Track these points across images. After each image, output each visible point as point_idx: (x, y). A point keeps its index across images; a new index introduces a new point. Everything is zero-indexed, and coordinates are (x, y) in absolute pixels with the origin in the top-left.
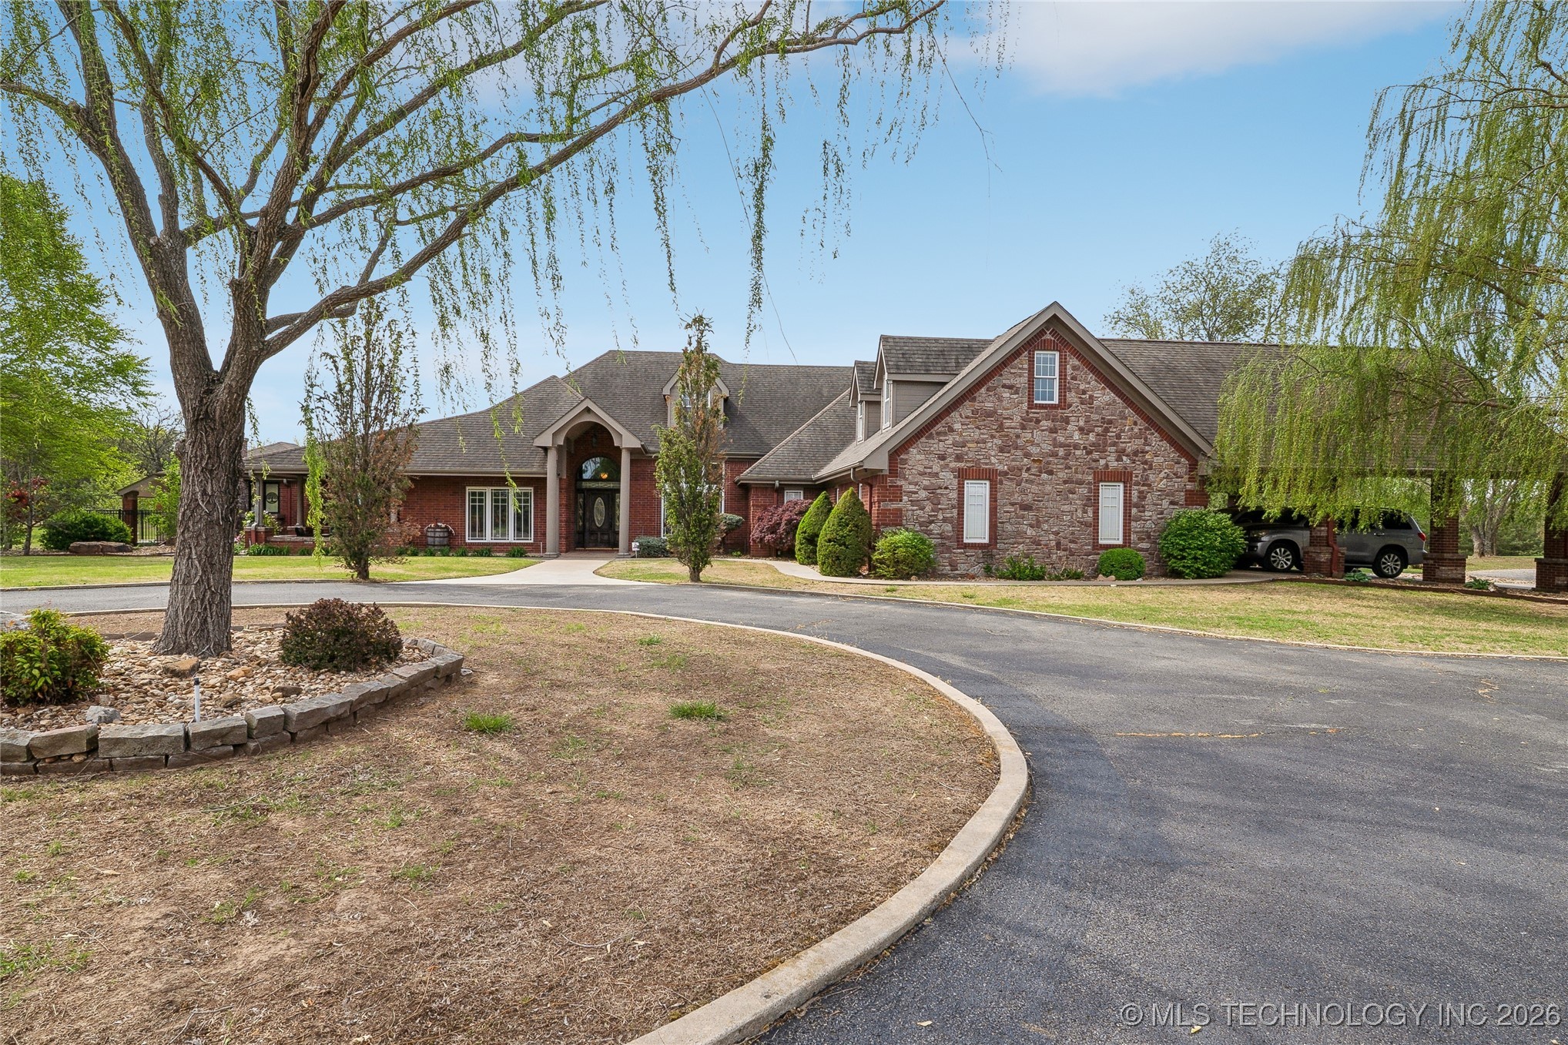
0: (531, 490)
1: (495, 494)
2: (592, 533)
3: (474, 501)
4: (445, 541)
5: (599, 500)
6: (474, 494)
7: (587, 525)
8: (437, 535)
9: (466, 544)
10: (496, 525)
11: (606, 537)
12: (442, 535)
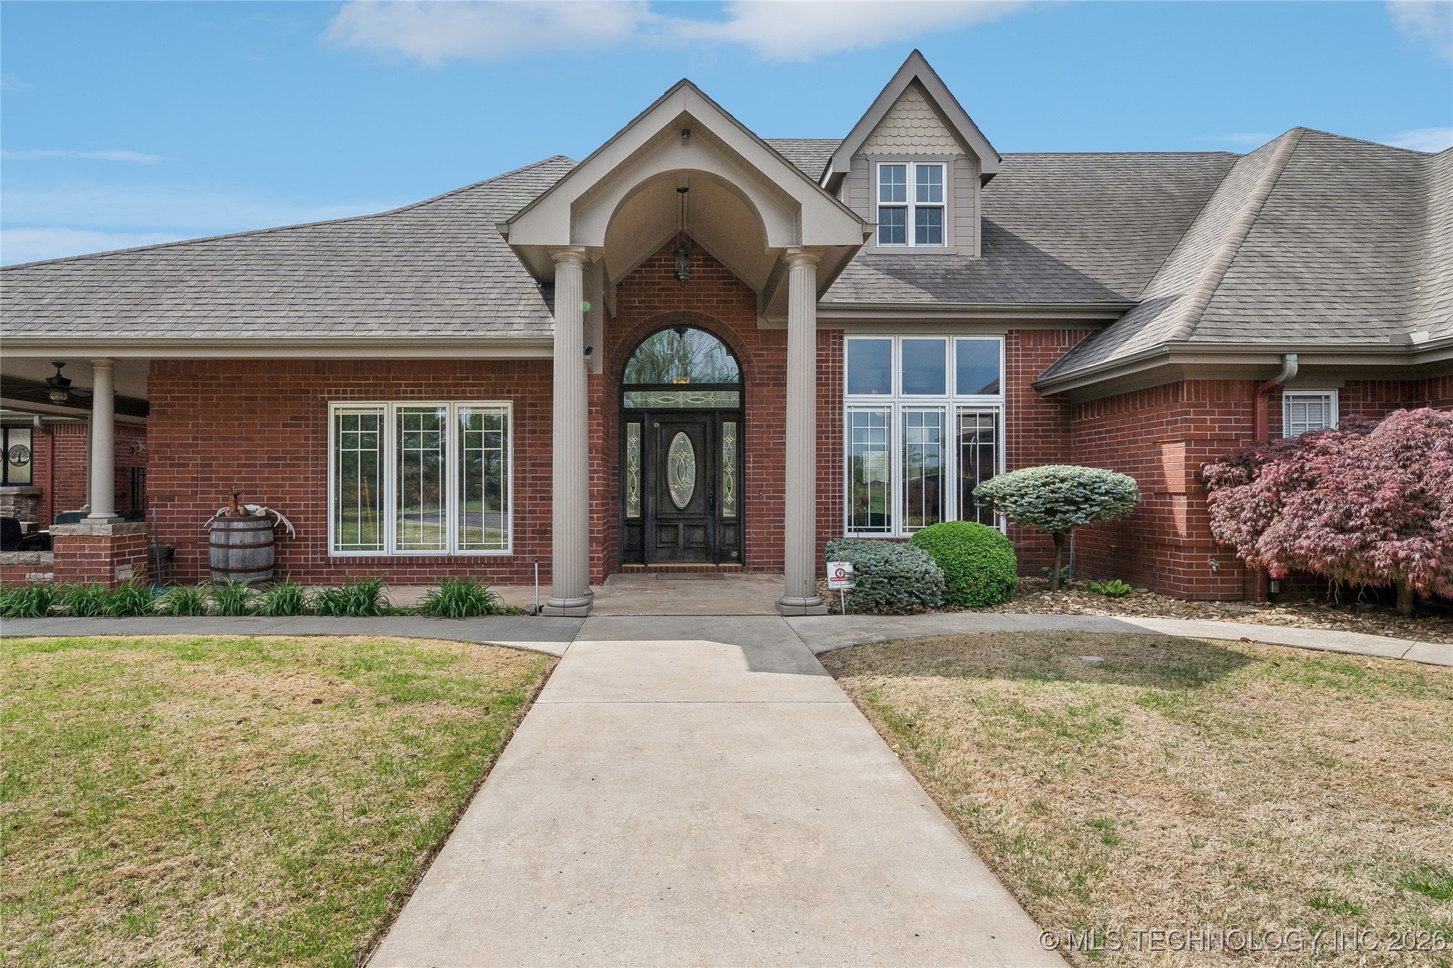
0: (503, 408)
1: (408, 422)
2: (663, 524)
3: (349, 441)
4: (263, 556)
5: (680, 438)
6: (349, 422)
7: (651, 501)
8: (236, 539)
9: (327, 561)
10: (408, 500)
11: (698, 535)
12: (249, 538)
